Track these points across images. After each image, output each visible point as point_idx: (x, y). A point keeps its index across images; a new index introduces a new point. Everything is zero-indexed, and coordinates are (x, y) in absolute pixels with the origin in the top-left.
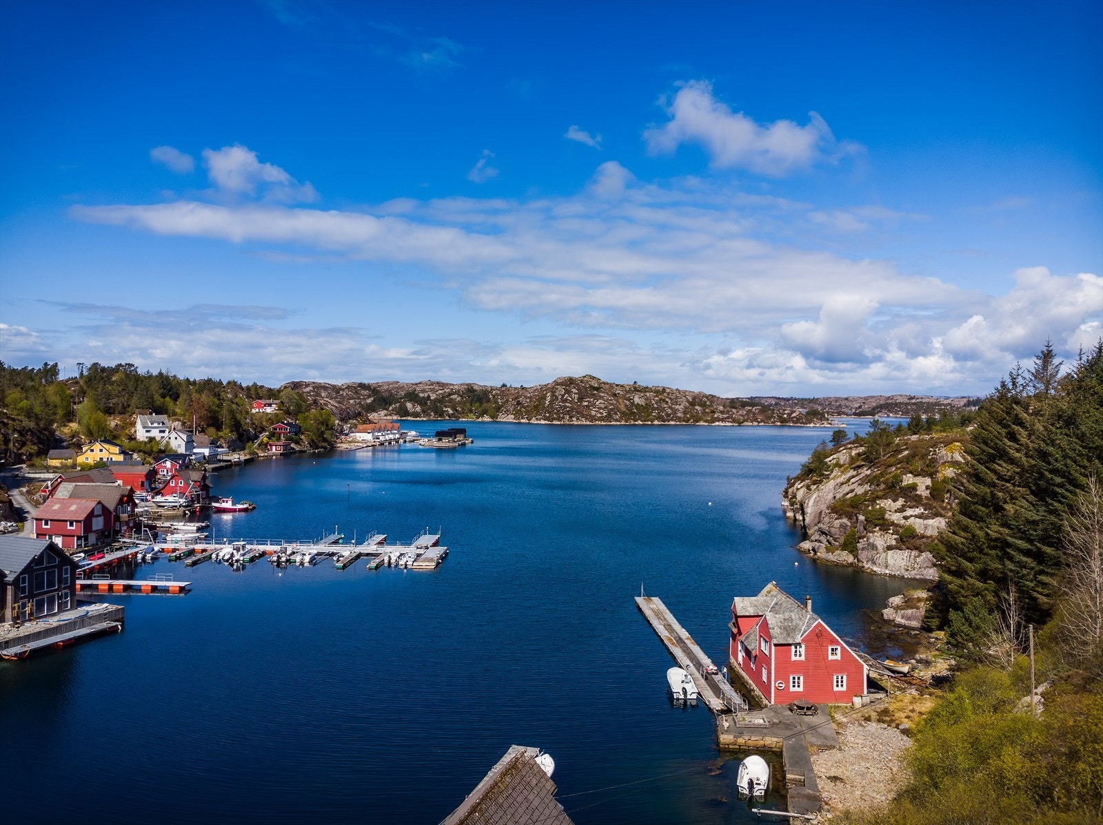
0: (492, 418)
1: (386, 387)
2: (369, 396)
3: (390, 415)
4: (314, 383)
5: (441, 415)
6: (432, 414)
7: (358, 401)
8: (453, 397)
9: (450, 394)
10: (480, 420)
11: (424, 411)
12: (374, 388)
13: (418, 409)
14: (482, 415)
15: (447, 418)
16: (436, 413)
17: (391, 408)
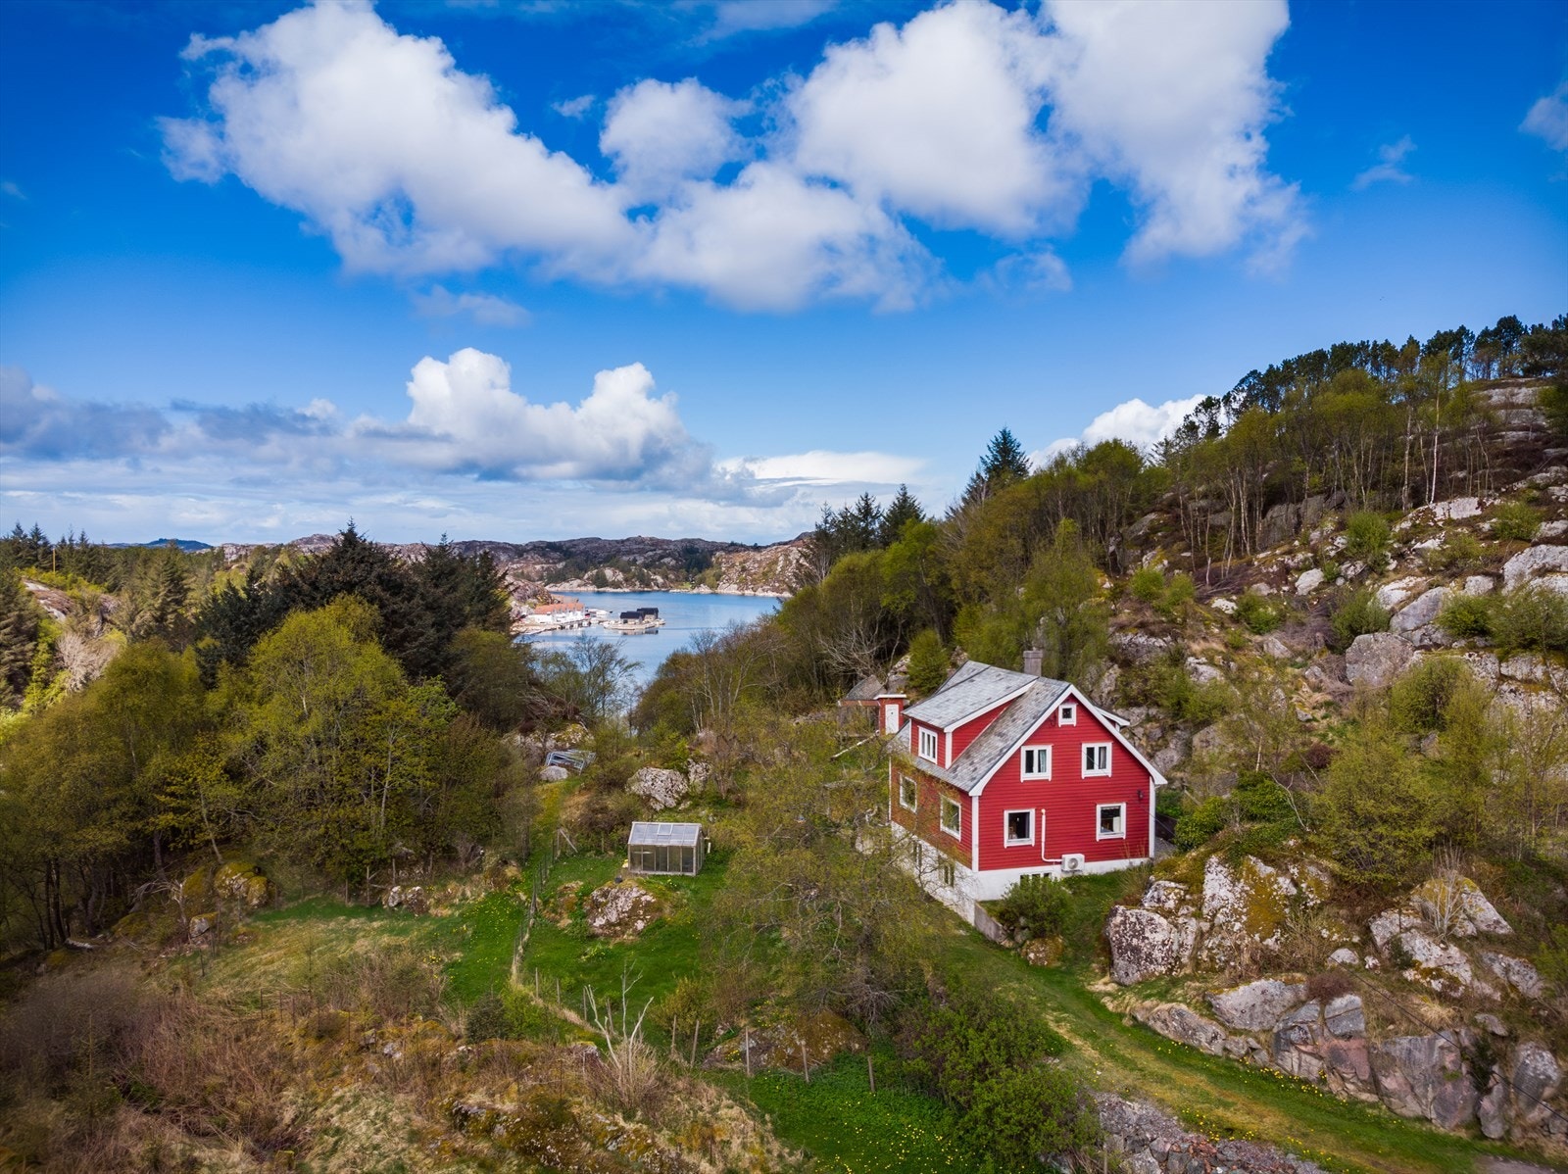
0: (711, 587)
1: (582, 547)
2: (560, 561)
3: (585, 585)
4: (491, 542)
5: (648, 585)
6: (638, 583)
7: (545, 566)
8: (666, 560)
9: (662, 557)
10: (695, 591)
11: (626, 580)
12: (568, 548)
13: (620, 577)
14: (698, 585)
15: (656, 588)
16: (642, 582)
17: (586, 577)
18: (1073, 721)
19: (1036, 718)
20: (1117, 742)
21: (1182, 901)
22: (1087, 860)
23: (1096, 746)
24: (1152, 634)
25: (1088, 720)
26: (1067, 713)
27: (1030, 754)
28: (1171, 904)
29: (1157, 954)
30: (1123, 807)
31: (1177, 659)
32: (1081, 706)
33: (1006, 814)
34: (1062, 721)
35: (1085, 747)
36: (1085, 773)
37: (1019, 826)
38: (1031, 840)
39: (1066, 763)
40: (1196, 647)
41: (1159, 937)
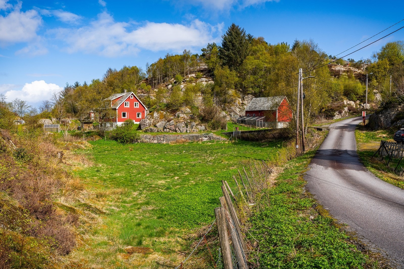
18: (133, 98)
19: (127, 97)
20: (140, 102)
21: (151, 117)
22: (135, 121)
23: (136, 103)
24: (144, 93)
25: (135, 98)
26: (132, 97)
27: (126, 103)
28: (149, 118)
29: (147, 124)
30: (141, 113)
31: (148, 97)
32: (134, 96)
33: (122, 113)
34: (131, 98)
35: (135, 103)
36: (135, 107)
37: (124, 115)
38: (126, 117)
39: (132, 105)
40: (151, 95)
41: (147, 122)
